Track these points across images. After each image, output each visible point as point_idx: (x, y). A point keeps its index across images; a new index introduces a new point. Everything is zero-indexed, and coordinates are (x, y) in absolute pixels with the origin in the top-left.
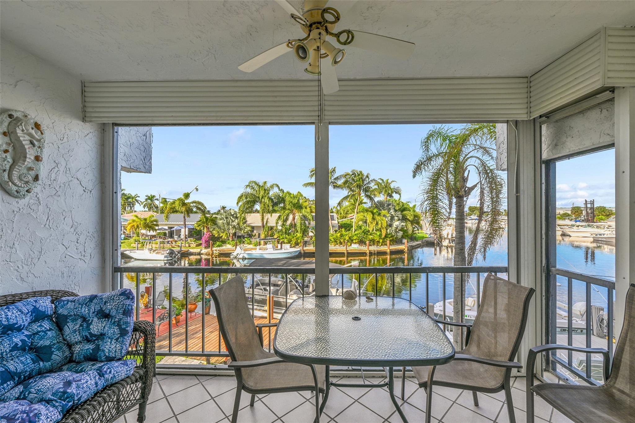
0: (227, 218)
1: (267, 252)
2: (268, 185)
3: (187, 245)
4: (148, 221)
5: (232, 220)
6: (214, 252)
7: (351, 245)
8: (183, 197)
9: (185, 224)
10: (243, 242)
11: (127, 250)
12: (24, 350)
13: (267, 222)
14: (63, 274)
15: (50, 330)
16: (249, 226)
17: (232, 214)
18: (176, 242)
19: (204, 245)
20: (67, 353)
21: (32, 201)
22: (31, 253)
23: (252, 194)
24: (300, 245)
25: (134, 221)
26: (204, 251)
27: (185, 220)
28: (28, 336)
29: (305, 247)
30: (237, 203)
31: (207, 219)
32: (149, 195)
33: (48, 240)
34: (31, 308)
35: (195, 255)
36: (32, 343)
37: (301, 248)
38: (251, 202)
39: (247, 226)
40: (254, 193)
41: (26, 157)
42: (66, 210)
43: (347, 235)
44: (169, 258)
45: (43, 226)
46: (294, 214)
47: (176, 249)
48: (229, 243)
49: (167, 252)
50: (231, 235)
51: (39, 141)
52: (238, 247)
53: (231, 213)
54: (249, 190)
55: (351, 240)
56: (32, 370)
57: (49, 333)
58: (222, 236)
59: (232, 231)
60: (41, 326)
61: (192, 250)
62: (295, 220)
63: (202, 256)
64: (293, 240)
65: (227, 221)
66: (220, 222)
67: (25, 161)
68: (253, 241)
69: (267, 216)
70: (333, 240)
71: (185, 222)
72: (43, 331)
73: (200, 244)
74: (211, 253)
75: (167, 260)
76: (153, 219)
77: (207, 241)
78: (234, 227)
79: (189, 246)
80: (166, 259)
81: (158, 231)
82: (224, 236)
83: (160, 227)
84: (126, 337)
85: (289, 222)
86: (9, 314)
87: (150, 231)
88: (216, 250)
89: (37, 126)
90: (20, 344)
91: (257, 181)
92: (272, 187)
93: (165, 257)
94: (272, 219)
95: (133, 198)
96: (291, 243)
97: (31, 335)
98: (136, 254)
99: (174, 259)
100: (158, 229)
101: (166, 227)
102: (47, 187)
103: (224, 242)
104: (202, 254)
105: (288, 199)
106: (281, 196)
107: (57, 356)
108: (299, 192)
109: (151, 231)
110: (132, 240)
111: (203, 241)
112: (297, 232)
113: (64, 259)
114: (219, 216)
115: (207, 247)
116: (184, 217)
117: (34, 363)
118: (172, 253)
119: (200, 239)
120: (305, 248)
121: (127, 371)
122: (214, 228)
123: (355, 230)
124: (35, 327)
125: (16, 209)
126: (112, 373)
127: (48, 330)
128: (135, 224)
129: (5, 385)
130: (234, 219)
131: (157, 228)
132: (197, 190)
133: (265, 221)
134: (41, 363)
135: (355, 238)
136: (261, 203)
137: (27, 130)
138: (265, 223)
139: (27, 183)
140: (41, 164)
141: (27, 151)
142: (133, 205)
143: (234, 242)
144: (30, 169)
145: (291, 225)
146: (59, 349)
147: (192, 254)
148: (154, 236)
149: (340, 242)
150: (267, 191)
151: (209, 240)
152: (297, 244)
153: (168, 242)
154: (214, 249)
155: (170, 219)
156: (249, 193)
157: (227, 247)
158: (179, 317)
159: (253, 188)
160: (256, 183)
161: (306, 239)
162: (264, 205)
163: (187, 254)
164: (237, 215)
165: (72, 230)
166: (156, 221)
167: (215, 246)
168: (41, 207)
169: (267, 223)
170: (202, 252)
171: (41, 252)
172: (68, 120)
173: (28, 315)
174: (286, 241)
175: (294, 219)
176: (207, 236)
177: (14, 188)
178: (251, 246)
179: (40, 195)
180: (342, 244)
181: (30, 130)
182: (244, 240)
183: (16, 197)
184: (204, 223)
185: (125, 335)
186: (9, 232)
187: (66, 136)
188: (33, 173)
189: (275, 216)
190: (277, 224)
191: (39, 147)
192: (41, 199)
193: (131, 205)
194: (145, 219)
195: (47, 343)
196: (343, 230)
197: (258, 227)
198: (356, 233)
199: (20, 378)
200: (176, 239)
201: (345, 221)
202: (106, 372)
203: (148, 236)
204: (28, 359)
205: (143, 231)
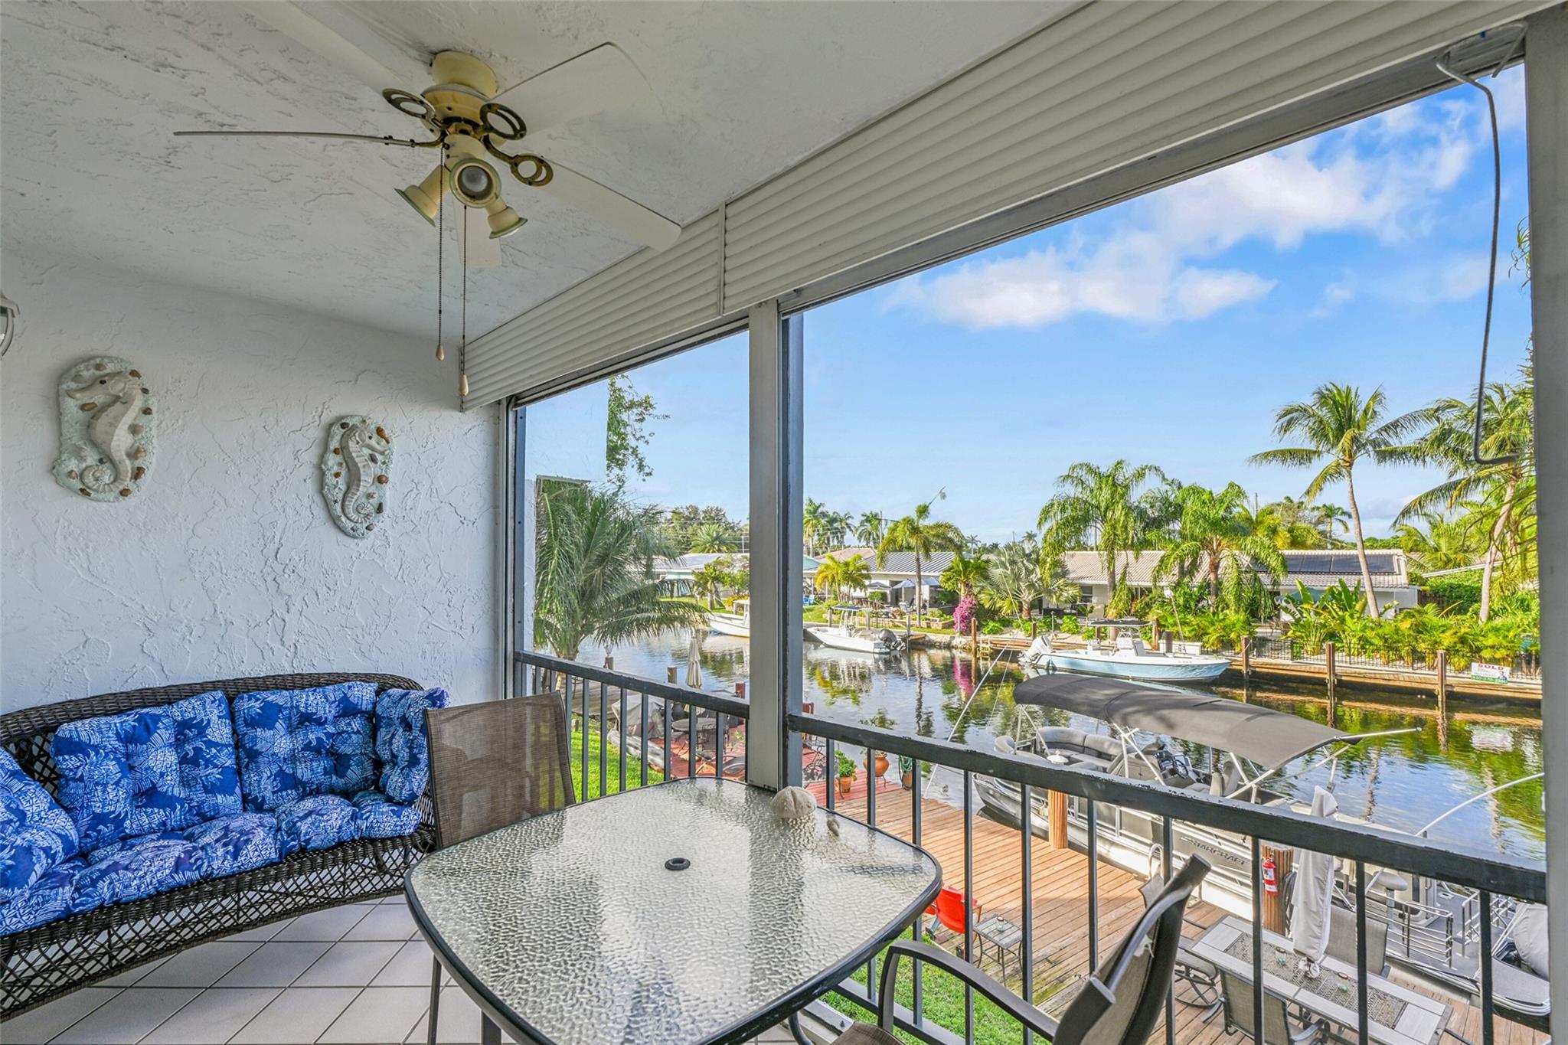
0: (1013, 562)
1: (1118, 657)
2: (1128, 472)
3: (924, 624)
4: (851, 568)
5: (1026, 568)
6: (981, 645)
7: (1468, 668)
8: (914, 516)
9: (920, 577)
10: (1057, 627)
11: (812, 626)
12: (320, 753)
13: (1124, 573)
14: (424, 652)
15: (358, 732)
16: (1072, 585)
17: (1027, 552)
18: (902, 614)
19: (959, 626)
20: (369, 773)
21: (379, 542)
22: (376, 617)
23: (1078, 499)
24: (1237, 649)
25: (827, 567)
26: (959, 640)
27: (919, 566)
28: (329, 735)
29: (1259, 655)
30: (1040, 524)
31: (966, 565)
32: (868, 514)
33: (401, 600)
34: (339, 695)
35: (940, 648)
36: (332, 745)
37: (1241, 658)
38: (1075, 520)
39: (1067, 585)
40: (1086, 495)
41: (359, 480)
42: (430, 554)
43: (1448, 628)
44: (883, 650)
45: (392, 578)
46: (1214, 553)
47: (899, 632)
48: (1018, 626)
49: (881, 636)
50: (1025, 607)
51: (382, 453)
52: (1039, 639)
53: (1023, 549)
54: (1071, 490)
55: (1470, 649)
56: (321, 784)
57: (354, 736)
58: (1001, 608)
59: (1027, 597)
60: (349, 724)
61: (932, 637)
62: (1220, 571)
63: (954, 651)
64: (1211, 630)
65: (1012, 570)
66: (997, 573)
67: (359, 486)
68: (1087, 623)
69: (1123, 557)
70: (1377, 641)
71: (919, 572)
72: (347, 732)
73: (951, 625)
74: (973, 647)
75: (880, 653)
76: (860, 563)
77: (966, 618)
78: (1031, 586)
79: (929, 627)
80: (877, 650)
81: (870, 590)
82: (1006, 607)
83: (873, 581)
84: (414, 770)
85: (1198, 578)
86: (311, 698)
87: (855, 588)
88: (986, 640)
89: (380, 431)
90: (314, 743)
91: (1094, 464)
92: (1140, 475)
93: (877, 646)
94: (1142, 568)
95: (841, 521)
96: (1205, 639)
97: (333, 734)
98: (827, 636)
99: (893, 653)
100: (871, 586)
101: (886, 583)
102: (400, 520)
103: (1007, 623)
104: (956, 648)
105: (1191, 506)
106: (1171, 498)
107: (354, 774)
108: (1232, 485)
109: (858, 589)
110: (824, 606)
111: (956, 617)
112: (1228, 607)
113: (426, 630)
114: (992, 557)
115: (965, 632)
116: (918, 560)
117: (325, 775)
118: (889, 638)
119: (951, 612)
120: (1254, 660)
121: (396, 826)
122: (983, 588)
123: (1493, 615)
124: (343, 724)
125: (354, 555)
126: (370, 820)
127: (355, 733)
128: (829, 573)
129: (284, 793)
130: (1031, 567)
131: (867, 582)
132: (944, 496)
133: (1119, 571)
134: (334, 777)
135: (1491, 640)
136: (1104, 520)
137: (363, 441)
138: (1118, 578)
139: (367, 516)
140: (387, 487)
141: (362, 470)
142: (843, 533)
143: (1029, 626)
144: (369, 496)
145: (1206, 586)
146: (359, 764)
147: (932, 645)
148: (860, 600)
149: (1414, 651)
150: (1118, 488)
151: (971, 614)
152: (1227, 644)
153: (887, 614)
154: (981, 637)
155: (889, 564)
156: (1069, 498)
157: (1015, 635)
158: (847, 779)
159: (1083, 483)
160: (1091, 470)
161: (1262, 631)
162: (1114, 527)
163: (923, 644)
164: (1038, 556)
165: (440, 585)
166: (866, 568)
167: (986, 630)
168: (390, 550)
169: (1123, 579)
170: (954, 643)
171: (389, 617)
172: (436, 414)
173: (334, 705)
174: (1186, 631)
175: (1215, 567)
176: (965, 606)
177: (349, 525)
178: (1078, 639)
179: (389, 533)
180: (1422, 659)
181: (367, 440)
182: (1059, 621)
183: (354, 537)
184: (958, 573)
185: (414, 766)
186: (346, 585)
187: (431, 440)
188: (374, 501)
189: (1151, 557)
190: (1155, 581)
191: (384, 463)
192: (390, 538)
193: (839, 534)
194: (847, 564)
195: (348, 751)
196: (1430, 608)
197: (1101, 587)
198: (1498, 622)
199: (304, 789)
200: (903, 609)
201: (1451, 576)
202: (362, 815)
203: (853, 598)
204: (320, 765)
205: (844, 589)
